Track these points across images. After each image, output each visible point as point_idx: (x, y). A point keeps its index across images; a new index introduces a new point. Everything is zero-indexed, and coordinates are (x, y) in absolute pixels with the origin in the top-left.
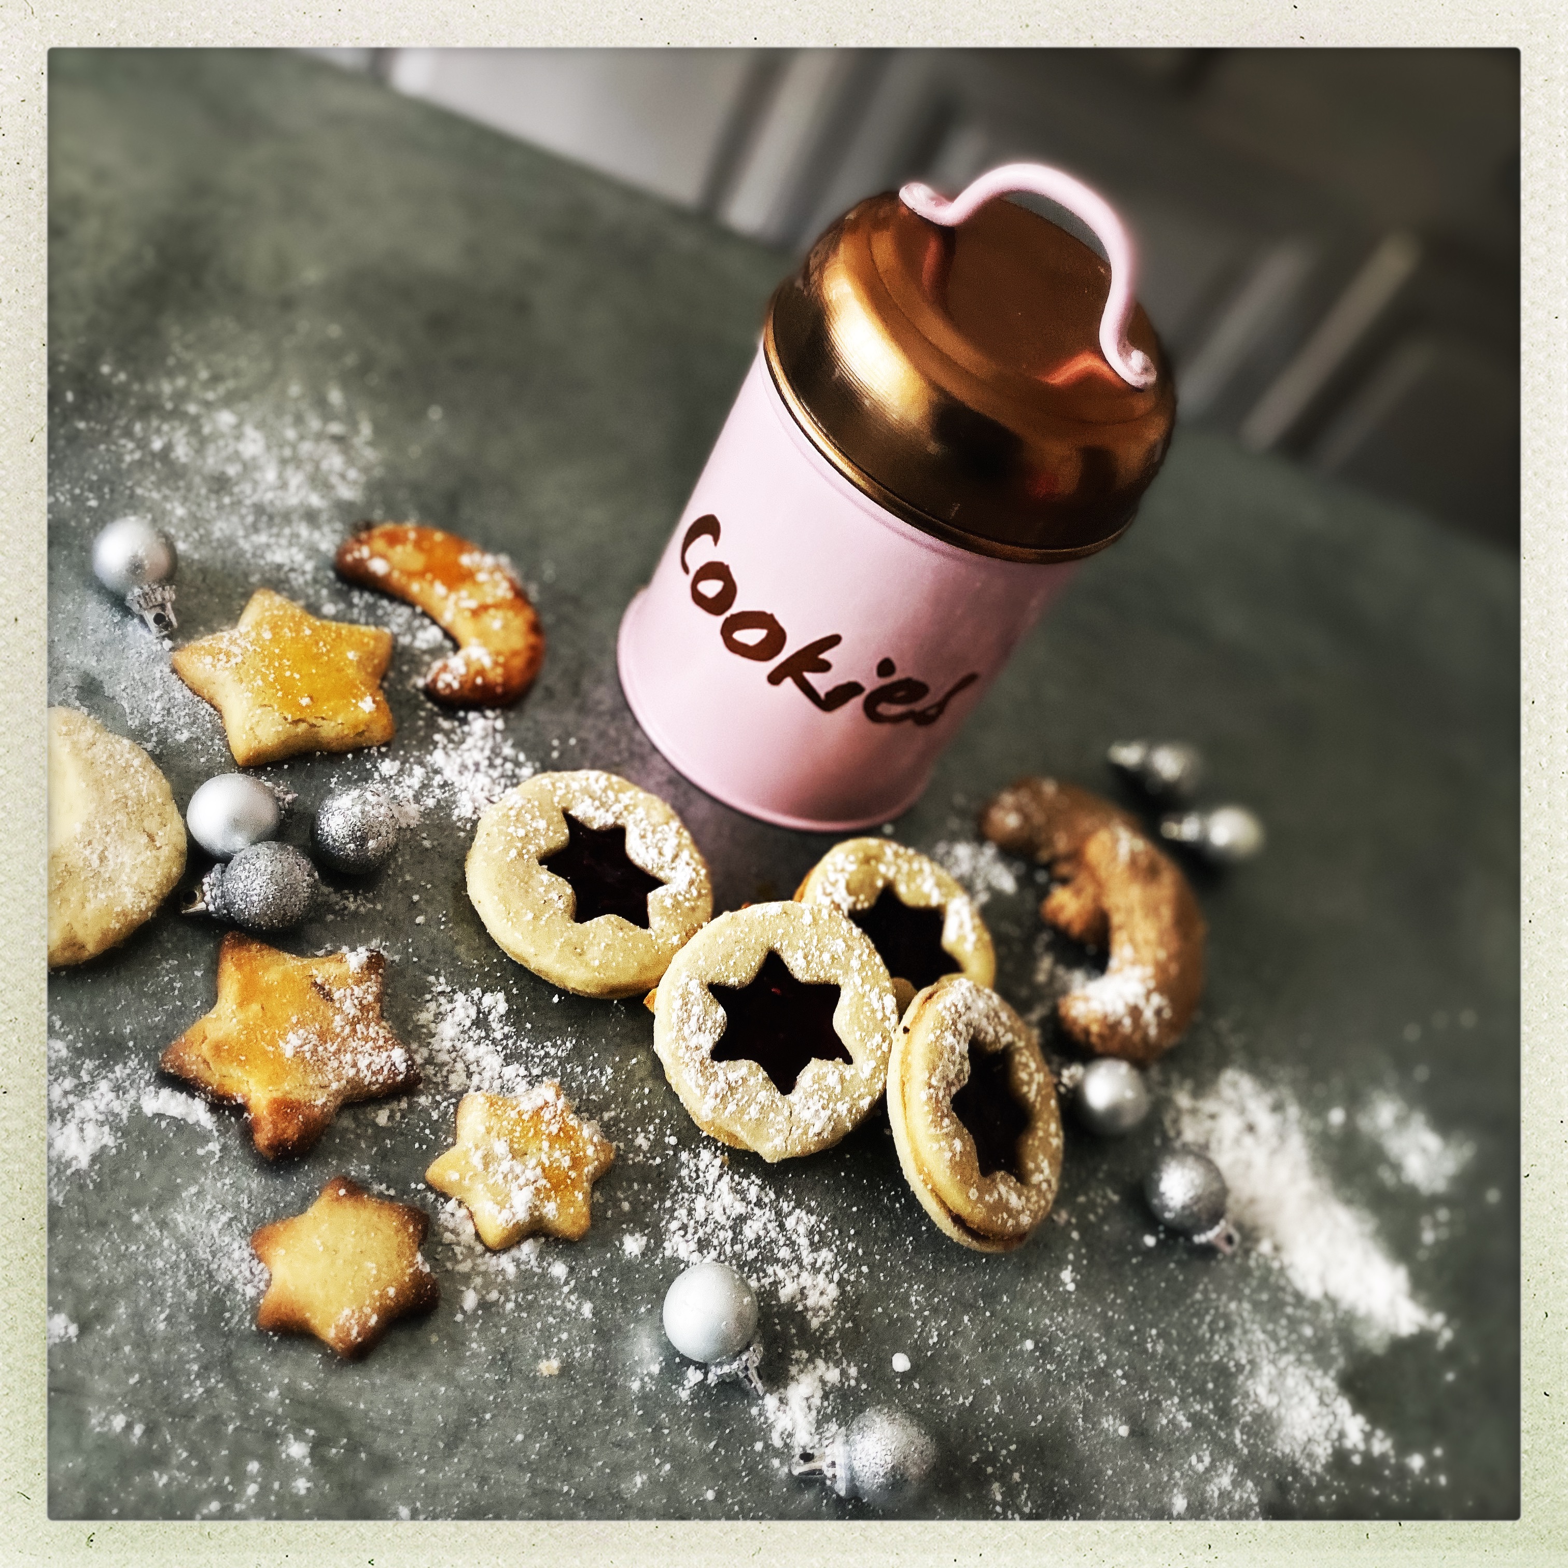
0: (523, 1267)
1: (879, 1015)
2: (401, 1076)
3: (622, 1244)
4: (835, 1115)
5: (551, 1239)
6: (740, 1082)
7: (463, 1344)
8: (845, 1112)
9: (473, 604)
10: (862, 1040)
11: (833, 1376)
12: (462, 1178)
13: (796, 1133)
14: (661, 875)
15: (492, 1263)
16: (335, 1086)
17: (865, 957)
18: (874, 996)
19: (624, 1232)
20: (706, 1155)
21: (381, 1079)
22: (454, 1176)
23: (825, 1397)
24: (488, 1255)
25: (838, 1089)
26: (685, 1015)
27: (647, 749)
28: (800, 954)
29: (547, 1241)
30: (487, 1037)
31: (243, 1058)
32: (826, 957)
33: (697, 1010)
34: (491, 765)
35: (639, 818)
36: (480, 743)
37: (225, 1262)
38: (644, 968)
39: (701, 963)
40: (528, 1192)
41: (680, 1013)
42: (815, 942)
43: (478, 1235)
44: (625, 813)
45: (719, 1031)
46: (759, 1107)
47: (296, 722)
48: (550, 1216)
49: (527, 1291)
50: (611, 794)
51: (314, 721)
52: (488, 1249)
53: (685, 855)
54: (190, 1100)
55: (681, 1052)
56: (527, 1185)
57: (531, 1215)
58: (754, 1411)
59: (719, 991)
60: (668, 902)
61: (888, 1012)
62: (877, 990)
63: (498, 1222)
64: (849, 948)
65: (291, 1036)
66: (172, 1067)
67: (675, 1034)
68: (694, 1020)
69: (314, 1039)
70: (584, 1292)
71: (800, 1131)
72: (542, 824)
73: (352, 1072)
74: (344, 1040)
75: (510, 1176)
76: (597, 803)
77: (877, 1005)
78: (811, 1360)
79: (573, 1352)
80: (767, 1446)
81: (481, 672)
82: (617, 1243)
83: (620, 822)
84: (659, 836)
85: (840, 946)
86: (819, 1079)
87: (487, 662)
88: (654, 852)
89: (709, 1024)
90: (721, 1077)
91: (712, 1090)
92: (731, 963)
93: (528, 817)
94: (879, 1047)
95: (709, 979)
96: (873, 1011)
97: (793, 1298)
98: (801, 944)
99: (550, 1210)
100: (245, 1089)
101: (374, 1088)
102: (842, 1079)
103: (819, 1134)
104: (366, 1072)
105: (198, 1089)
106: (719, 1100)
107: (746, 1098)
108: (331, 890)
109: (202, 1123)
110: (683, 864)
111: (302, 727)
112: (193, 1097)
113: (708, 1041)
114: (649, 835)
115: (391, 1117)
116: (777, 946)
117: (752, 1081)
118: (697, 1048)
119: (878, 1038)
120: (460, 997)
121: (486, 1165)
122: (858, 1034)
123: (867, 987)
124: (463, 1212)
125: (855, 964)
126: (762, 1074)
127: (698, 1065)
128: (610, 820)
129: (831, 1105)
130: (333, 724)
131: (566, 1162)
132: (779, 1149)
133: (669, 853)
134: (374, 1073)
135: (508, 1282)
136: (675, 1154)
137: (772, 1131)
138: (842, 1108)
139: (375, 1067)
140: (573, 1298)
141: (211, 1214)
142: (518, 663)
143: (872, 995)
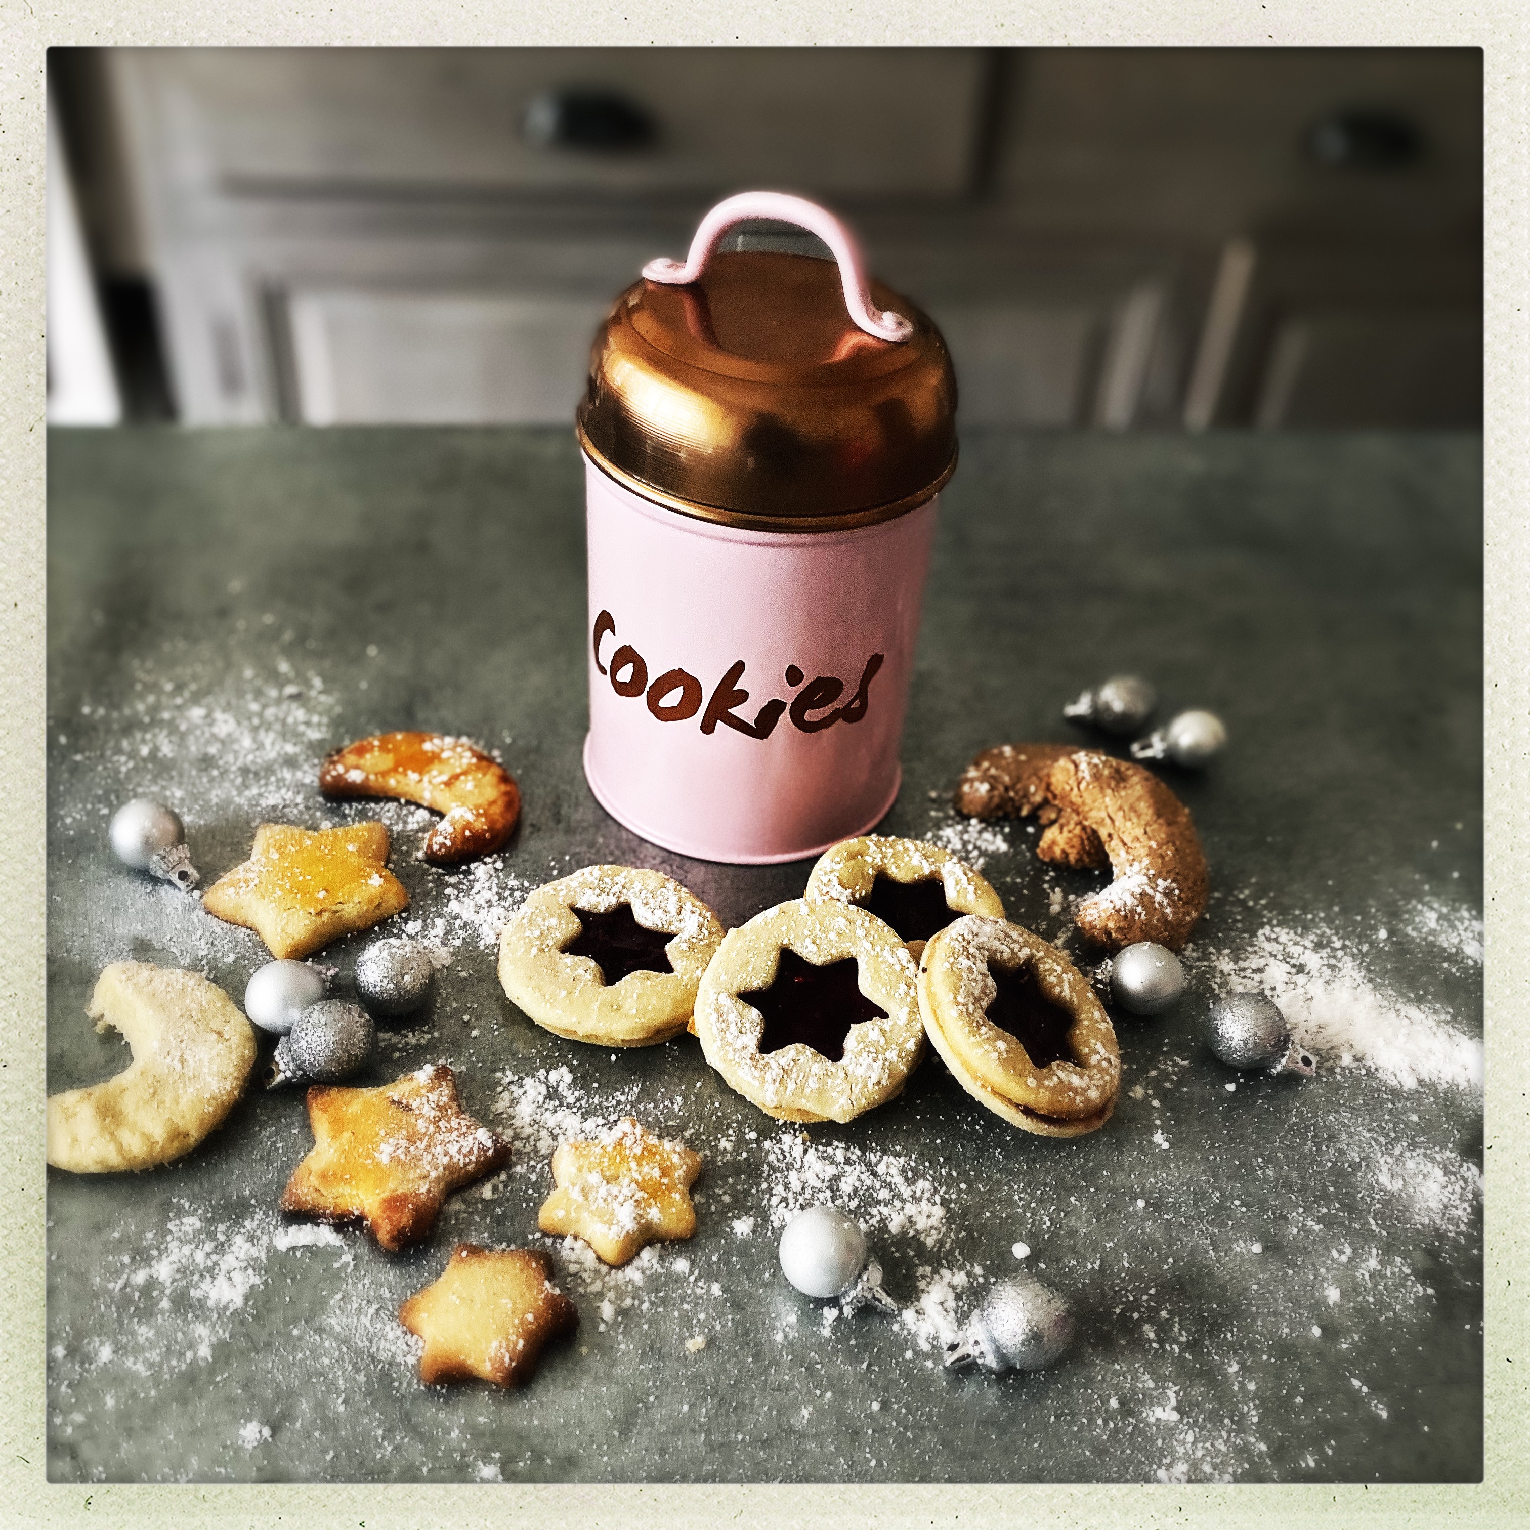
0: (648, 1273)
1: (898, 968)
2: (491, 1151)
3: (732, 1229)
4: (887, 1064)
5: (667, 1243)
6: (792, 1063)
7: (612, 1348)
8: (895, 1058)
9: (445, 778)
10: (889, 993)
11: (960, 1279)
12: (568, 1213)
13: (857, 1090)
14: (673, 928)
15: (619, 1276)
16: (433, 1174)
17: (867, 924)
18: (887, 953)
19: (732, 1219)
20: (787, 1139)
21: (473, 1158)
22: (561, 1214)
23: (958, 1297)
24: (613, 1271)
25: (882, 1041)
27: (635, 843)
28: (808, 941)
29: (663, 1247)
30: (561, 1105)
31: (348, 1177)
32: (832, 936)
35: (637, 890)
36: (487, 885)
37: (383, 1344)
38: (678, 1003)
39: (723, 978)
40: (629, 1206)
41: (719, 1025)
42: (818, 927)
43: (599, 1259)
44: (625, 891)
45: (758, 1028)
46: (815, 1078)
47: (319, 914)
48: (656, 1220)
49: (657, 1291)
50: (606, 880)
51: (334, 908)
52: (612, 1267)
53: (688, 906)
54: (316, 1228)
55: (730, 1056)
56: (626, 1200)
57: (638, 1223)
58: (896, 1327)
59: (748, 997)
60: (684, 946)
61: (904, 963)
62: (887, 948)
63: (610, 1237)
64: (850, 921)
65: (383, 1147)
66: (290, 1204)
67: (719, 1043)
68: (733, 1026)
69: (404, 1143)
70: (709, 1275)
71: (860, 1086)
72: (553, 922)
73: (446, 1160)
74: (431, 1137)
75: (609, 1199)
76: (597, 891)
77: (892, 960)
78: (935, 1272)
79: (714, 1327)
80: (916, 1353)
81: (467, 826)
82: (728, 1230)
83: (622, 900)
84: (660, 898)
85: (842, 922)
86: (861, 1039)
87: (470, 817)
88: (659, 913)
89: (748, 1025)
90: (774, 1065)
91: (768, 1077)
92: (750, 969)
93: (540, 919)
94: (907, 994)
95: (735, 989)
96: (891, 966)
97: (903, 1228)
98: (806, 932)
99: (654, 1214)
100: (357, 1201)
101: (470, 1168)
102: (883, 1032)
103: (878, 1083)
104: (458, 1156)
105: (319, 1216)
106: (777, 1084)
107: (802, 1075)
108: (391, 1034)
109: (332, 1243)
110: (689, 914)
111: (326, 915)
112: (318, 1225)
113: (752, 1039)
114: (651, 901)
115: (495, 1189)
116: (786, 942)
117: (802, 1059)
118: (744, 1048)
119: (903, 987)
120: (528, 1082)
121: (586, 1197)
122: (884, 990)
123: (878, 949)
124: (580, 1243)
125: (860, 932)
126: (809, 1051)
127: (749, 1061)
128: (613, 901)
129: (880, 1056)
130: (351, 905)
131: (657, 1173)
132: (846, 1108)
133: (673, 909)
134: (465, 1156)
135: (638, 1288)
136: (759, 1147)
137: (834, 1094)
138: (892, 1056)
139: (465, 1151)
140: (700, 1284)
141: (359, 1310)
142: (496, 810)
143: (885, 953)
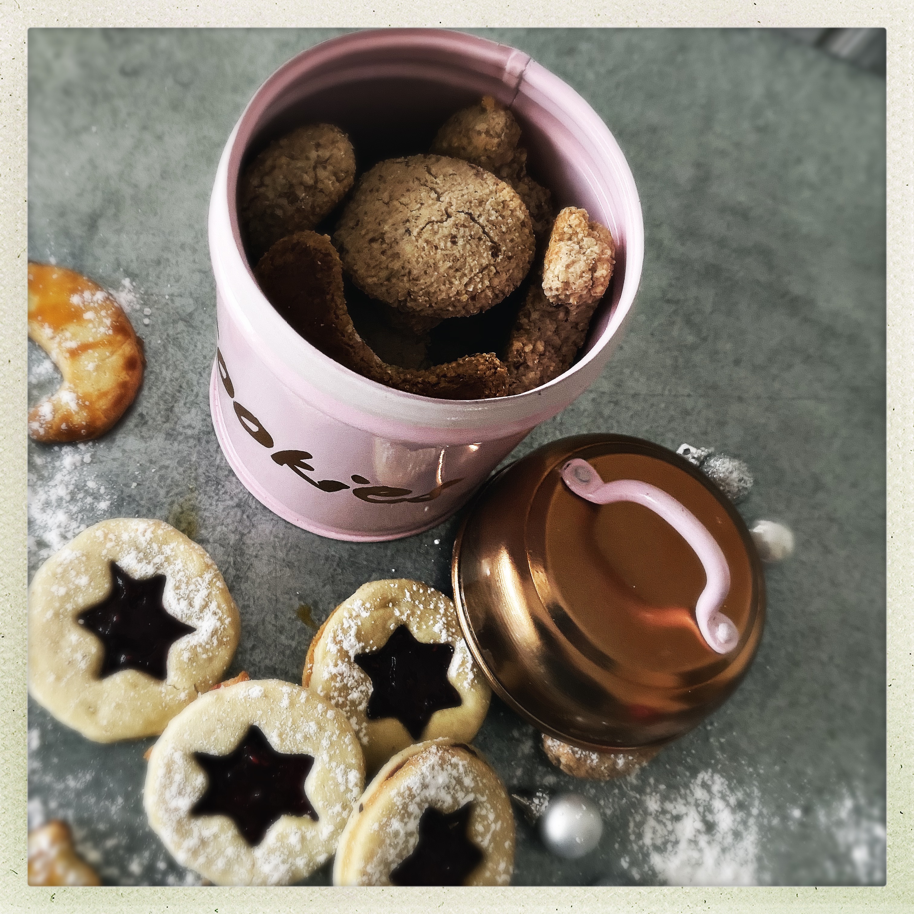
1: (342, 788)
4: (293, 868)
6: (212, 836)
8: (302, 866)
9: (73, 344)
13: (257, 882)
14: (189, 623)
17: (334, 738)
25: (298, 847)
26: (168, 782)
32: (299, 736)
33: (178, 777)
34: (73, 499)
35: (178, 567)
36: (67, 478)
42: (289, 724)
44: (166, 564)
45: (197, 794)
50: (155, 546)
53: (213, 606)
60: (186, 655)
61: (351, 785)
62: (342, 767)
64: (321, 728)
68: (175, 785)
71: (260, 881)
72: (83, 581)
76: (141, 555)
77: (340, 779)
81: (66, 418)
83: (160, 572)
84: (192, 587)
85: (313, 727)
86: (282, 838)
87: (73, 406)
88: (184, 604)
89: (188, 789)
90: (196, 833)
93: (73, 573)
94: (339, 814)
95: (193, 750)
96: (337, 785)
98: (277, 725)
102: (303, 839)
103: (277, 883)
107: (216, 852)
110: (210, 614)
113: (188, 802)
114: (183, 586)
116: (258, 723)
117: (222, 836)
118: (177, 809)
119: (338, 808)
123: (334, 764)
125: (325, 743)
126: (232, 829)
128: (152, 570)
133: (198, 602)
138: (300, 863)
142: (103, 404)
143: (338, 771)
